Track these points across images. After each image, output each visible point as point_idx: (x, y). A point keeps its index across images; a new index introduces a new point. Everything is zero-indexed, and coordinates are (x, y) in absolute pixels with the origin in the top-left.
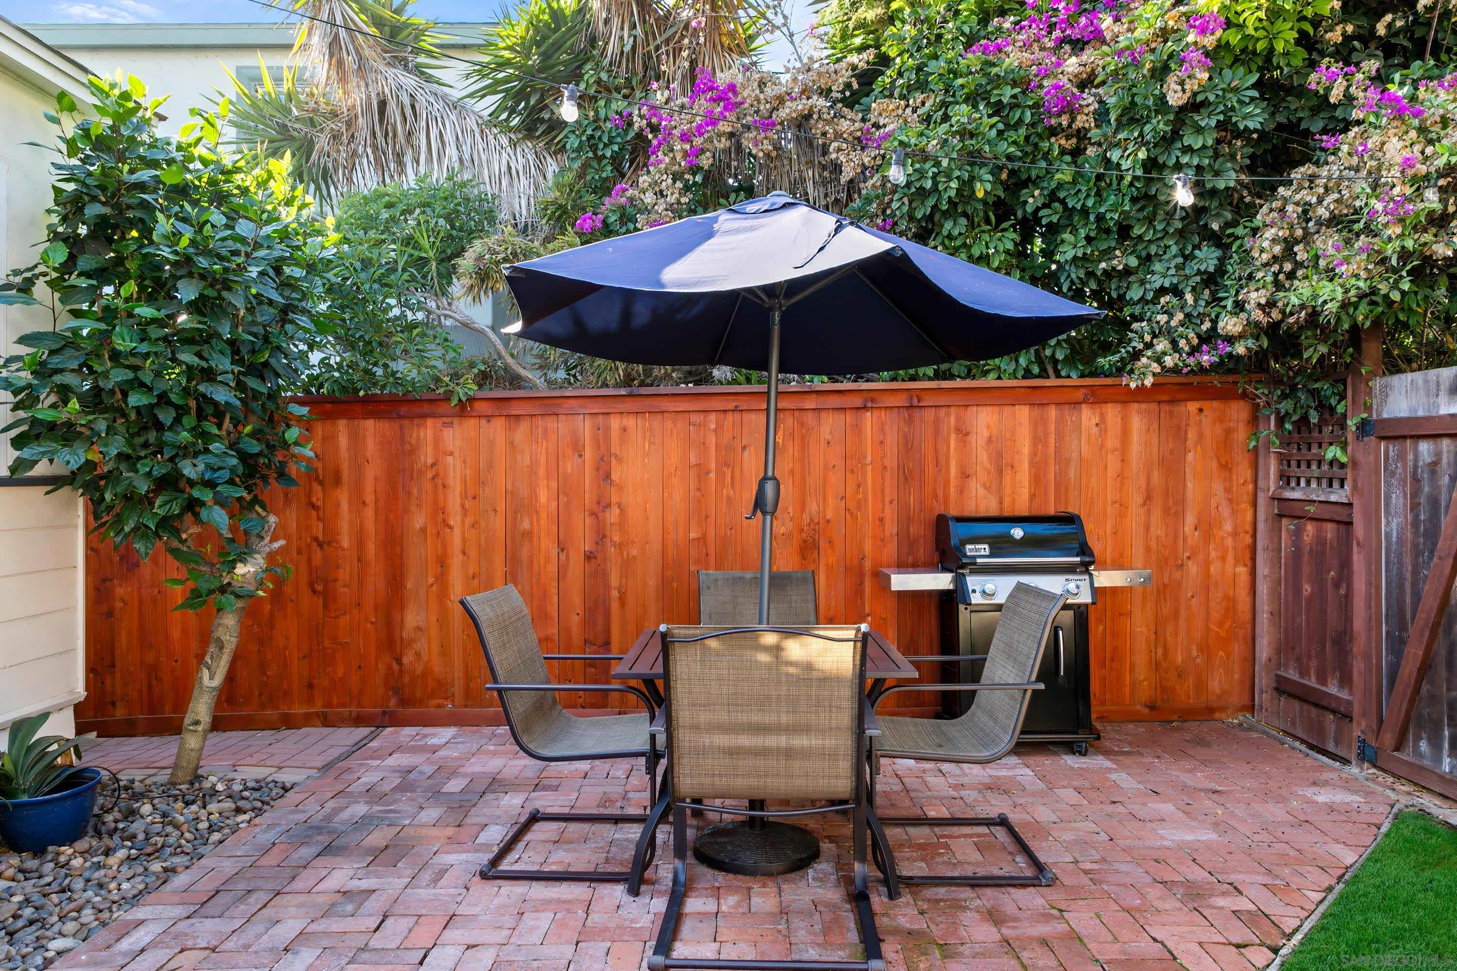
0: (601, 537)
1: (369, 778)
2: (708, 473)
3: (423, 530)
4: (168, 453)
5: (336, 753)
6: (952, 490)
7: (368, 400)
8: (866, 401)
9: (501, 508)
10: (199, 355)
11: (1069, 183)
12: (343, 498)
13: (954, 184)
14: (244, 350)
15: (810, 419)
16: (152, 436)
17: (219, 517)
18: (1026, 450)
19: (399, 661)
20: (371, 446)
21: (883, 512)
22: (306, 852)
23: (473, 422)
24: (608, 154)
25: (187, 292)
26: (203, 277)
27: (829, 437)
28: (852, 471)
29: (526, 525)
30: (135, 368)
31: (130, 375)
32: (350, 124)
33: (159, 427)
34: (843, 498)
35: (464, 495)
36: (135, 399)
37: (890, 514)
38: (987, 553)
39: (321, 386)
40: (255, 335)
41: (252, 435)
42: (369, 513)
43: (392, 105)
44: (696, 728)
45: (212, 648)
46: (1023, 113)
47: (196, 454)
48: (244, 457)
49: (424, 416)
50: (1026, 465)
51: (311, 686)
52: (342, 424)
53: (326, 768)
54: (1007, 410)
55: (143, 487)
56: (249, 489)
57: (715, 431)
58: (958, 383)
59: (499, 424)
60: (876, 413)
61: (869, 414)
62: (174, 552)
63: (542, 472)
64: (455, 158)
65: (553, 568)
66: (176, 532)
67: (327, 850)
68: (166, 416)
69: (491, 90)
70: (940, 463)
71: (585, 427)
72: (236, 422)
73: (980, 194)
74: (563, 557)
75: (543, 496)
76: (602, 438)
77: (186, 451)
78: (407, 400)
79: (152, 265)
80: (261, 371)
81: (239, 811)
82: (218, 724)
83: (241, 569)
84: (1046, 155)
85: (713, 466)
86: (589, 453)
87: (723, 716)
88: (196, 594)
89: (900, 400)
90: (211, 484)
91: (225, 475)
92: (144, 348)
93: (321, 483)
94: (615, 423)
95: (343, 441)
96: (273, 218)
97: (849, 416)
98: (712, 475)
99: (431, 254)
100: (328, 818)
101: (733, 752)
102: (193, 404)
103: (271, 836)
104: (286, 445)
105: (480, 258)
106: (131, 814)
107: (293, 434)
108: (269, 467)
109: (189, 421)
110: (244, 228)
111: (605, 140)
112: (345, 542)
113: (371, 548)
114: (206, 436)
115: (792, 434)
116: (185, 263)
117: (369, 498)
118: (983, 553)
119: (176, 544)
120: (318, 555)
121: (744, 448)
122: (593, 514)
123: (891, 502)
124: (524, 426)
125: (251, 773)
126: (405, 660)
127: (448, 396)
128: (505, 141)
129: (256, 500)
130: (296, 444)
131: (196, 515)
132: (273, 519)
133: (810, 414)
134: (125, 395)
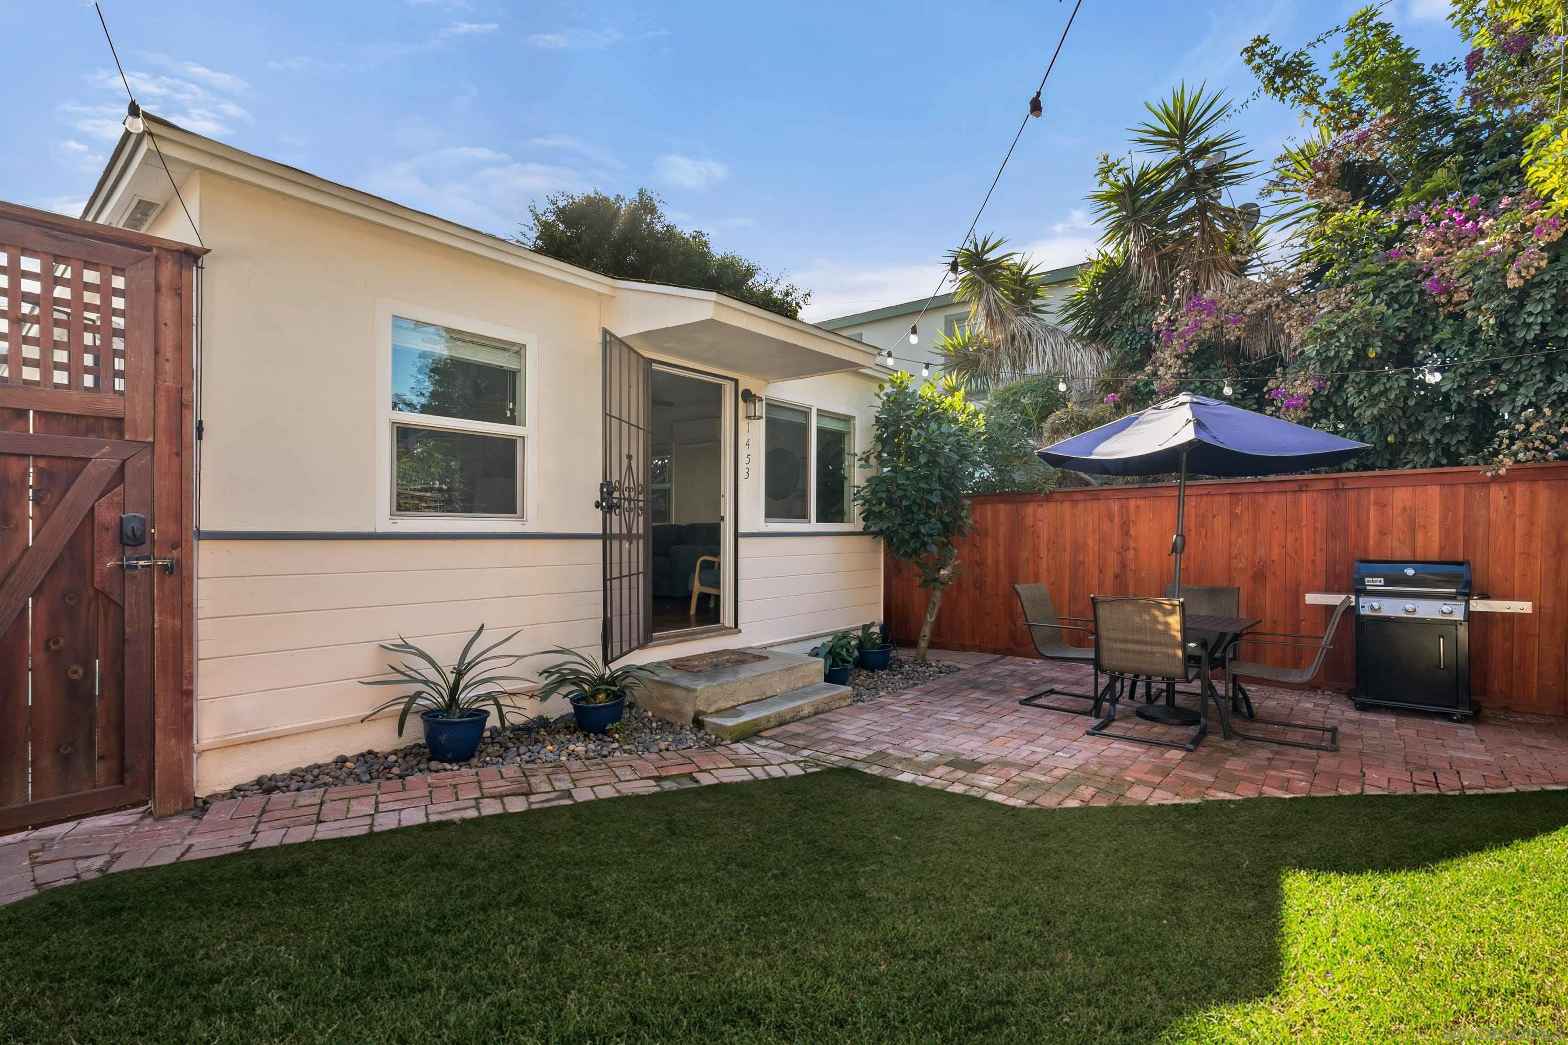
0: (1124, 566)
1: (995, 671)
2: (1190, 531)
3: (1027, 559)
4: (916, 522)
5: (983, 661)
6: (1371, 542)
7: (1003, 494)
8: (1301, 486)
9: (1068, 548)
10: (927, 483)
11: (1449, 339)
12: (989, 541)
13: (1351, 352)
14: (944, 479)
15: (1260, 498)
16: (910, 516)
17: (934, 549)
18: (1437, 517)
19: (1015, 624)
20: (1002, 518)
21: (1315, 555)
22: (965, 687)
23: (1053, 504)
24: (1139, 346)
25: (923, 459)
26: (929, 453)
27: (1274, 510)
28: (1291, 531)
29: (1081, 558)
30: (905, 490)
31: (903, 493)
32: (998, 349)
33: (913, 513)
34: (1285, 547)
35: (1049, 541)
36: (905, 503)
37: (1320, 558)
38: (1382, 583)
39: (979, 488)
40: (948, 473)
41: (947, 514)
42: (1001, 549)
43: (1018, 337)
44: (1109, 639)
45: (931, 606)
46: (1411, 297)
47: (926, 523)
48: (942, 522)
49: (1028, 502)
50: (1437, 527)
51: (974, 632)
52: (989, 506)
53: (977, 666)
54: (1419, 489)
55: (907, 537)
56: (946, 538)
57: (1195, 506)
58: (1377, 472)
59: (1067, 506)
60: (1310, 494)
61: (1304, 495)
62: (917, 563)
63: (1090, 529)
64: (1051, 360)
65: (1095, 581)
66: (918, 555)
67: (974, 687)
68: (915, 509)
69: (1073, 316)
70: (1362, 525)
71: (1115, 506)
72: (940, 508)
73: (1372, 355)
74: (1101, 576)
75: (1090, 542)
76: (1125, 510)
77: (922, 522)
78: (1018, 494)
79: (910, 448)
80: (949, 487)
81: (941, 672)
82: (932, 645)
83: (942, 572)
84: (1433, 322)
85: (1193, 528)
86: (1117, 520)
87: (1120, 635)
88: (925, 581)
89: (1330, 485)
90: (931, 535)
91: (936, 531)
92: (908, 482)
93: (979, 535)
94: (1132, 503)
95: (989, 514)
96: (955, 420)
97: (1289, 497)
98: (1193, 533)
99: (1034, 418)
100: (976, 679)
101: (1126, 651)
102: (924, 503)
103: (952, 681)
104: (961, 519)
105: (1054, 422)
106: (901, 667)
107: (963, 513)
108: (954, 528)
109: (923, 511)
110: (944, 428)
111: (1137, 339)
112: (990, 562)
113: (1002, 567)
114: (930, 517)
115: (1248, 508)
116: (923, 447)
117: (1001, 543)
118: (1378, 583)
119: (918, 560)
120: (977, 570)
121: (1214, 517)
122: (1119, 553)
123: (1321, 550)
124: (1081, 505)
125: (947, 663)
126: (1018, 624)
127: (1040, 491)
128: (1079, 346)
129: (949, 542)
130: (966, 517)
131: (925, 548)
132: (956, 551)
133: (1260, 496)
134: (901, 501)
